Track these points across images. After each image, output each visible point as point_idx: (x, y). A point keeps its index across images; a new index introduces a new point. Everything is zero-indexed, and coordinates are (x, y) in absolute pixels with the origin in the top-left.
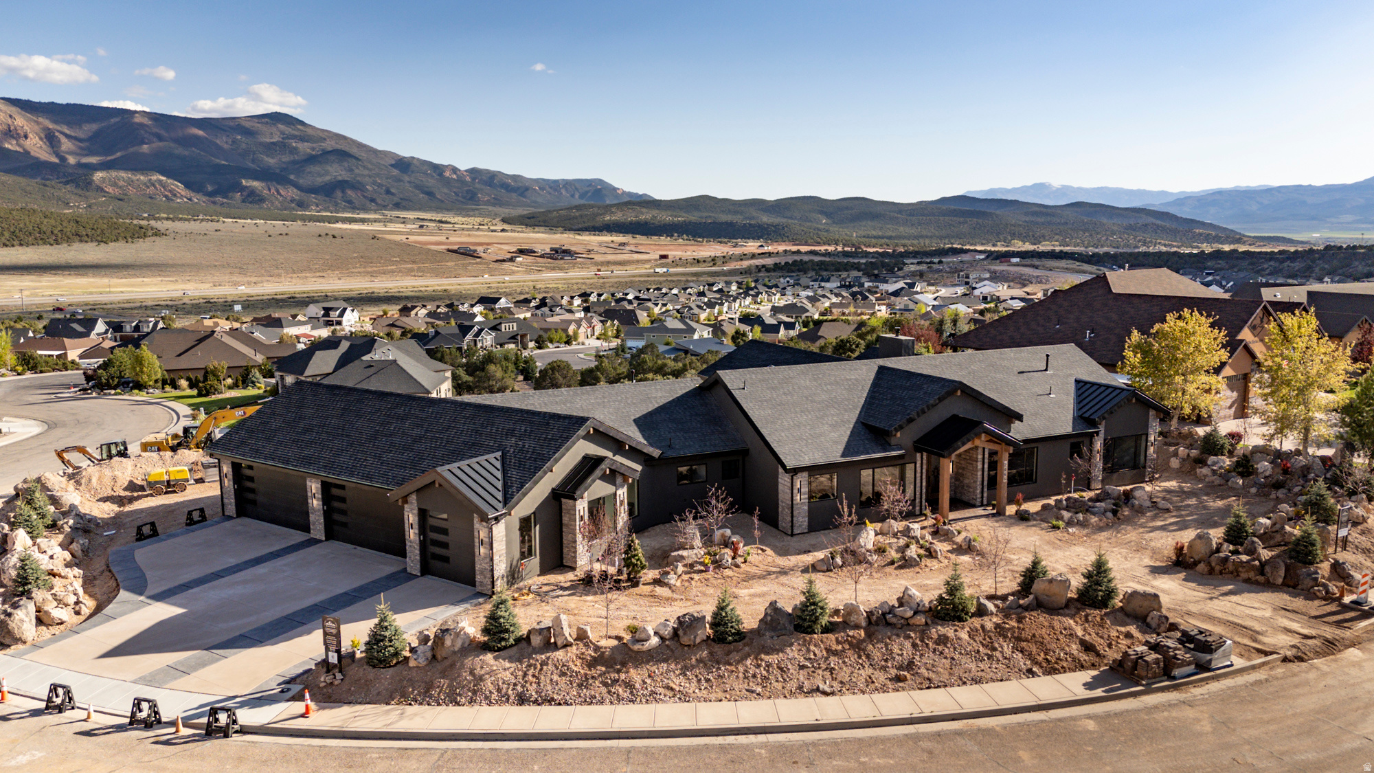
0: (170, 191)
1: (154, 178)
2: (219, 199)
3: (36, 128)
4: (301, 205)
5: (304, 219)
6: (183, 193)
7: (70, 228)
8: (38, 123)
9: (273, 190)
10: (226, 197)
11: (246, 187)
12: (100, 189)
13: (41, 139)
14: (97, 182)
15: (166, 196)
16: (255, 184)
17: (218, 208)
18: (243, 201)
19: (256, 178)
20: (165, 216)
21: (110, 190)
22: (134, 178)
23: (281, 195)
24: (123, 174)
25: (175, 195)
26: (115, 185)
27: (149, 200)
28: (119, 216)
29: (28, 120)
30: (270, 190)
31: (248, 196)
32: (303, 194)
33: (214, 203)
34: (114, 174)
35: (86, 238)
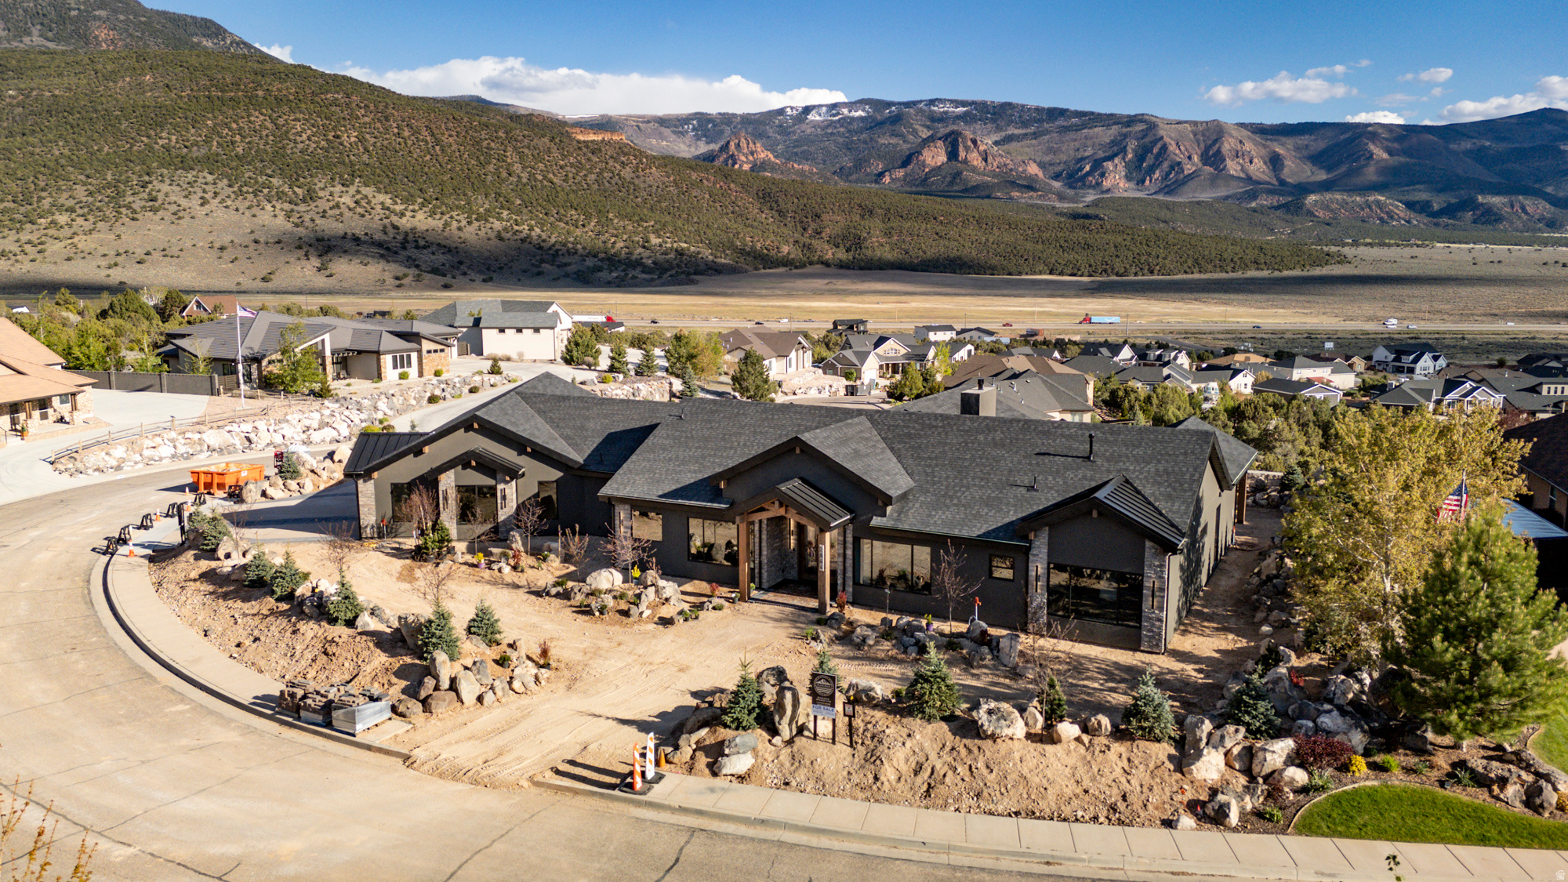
0: (1387, 213)
1: (1371, 198)
2: (1445, 220)
3: (1263, 152)
4: (1552, 224)
5: (1545, 243)
6: (1402, 215)
7: (1251, 254)
8: (1265, 146)
9: (1517, 207)
10: (1453, 217)
11: (1482, 204)
12: (1310, 213)
13: (1265, 163)
14: (1309, 206)
15: (1381, 219)
16: (1496, 200)
17: (1438, 231)
18: (1475, 222)
19: (1498, 193)
20: (1368, 240)
21: (1321, 214)
22: (1349, 200)
23: (1526, 213)
24: (1338, 196)
25: (1392, 218)
26: (1327, 208)
27: (1360, 223)
28: (1319, 241)
29: (1256, 144)
30: (1512, 206)
31: (1483, 215)
32: (1558, 210)
33: (1437, 225)
34: (1328, 196)
35: (1263, 266)
